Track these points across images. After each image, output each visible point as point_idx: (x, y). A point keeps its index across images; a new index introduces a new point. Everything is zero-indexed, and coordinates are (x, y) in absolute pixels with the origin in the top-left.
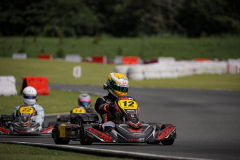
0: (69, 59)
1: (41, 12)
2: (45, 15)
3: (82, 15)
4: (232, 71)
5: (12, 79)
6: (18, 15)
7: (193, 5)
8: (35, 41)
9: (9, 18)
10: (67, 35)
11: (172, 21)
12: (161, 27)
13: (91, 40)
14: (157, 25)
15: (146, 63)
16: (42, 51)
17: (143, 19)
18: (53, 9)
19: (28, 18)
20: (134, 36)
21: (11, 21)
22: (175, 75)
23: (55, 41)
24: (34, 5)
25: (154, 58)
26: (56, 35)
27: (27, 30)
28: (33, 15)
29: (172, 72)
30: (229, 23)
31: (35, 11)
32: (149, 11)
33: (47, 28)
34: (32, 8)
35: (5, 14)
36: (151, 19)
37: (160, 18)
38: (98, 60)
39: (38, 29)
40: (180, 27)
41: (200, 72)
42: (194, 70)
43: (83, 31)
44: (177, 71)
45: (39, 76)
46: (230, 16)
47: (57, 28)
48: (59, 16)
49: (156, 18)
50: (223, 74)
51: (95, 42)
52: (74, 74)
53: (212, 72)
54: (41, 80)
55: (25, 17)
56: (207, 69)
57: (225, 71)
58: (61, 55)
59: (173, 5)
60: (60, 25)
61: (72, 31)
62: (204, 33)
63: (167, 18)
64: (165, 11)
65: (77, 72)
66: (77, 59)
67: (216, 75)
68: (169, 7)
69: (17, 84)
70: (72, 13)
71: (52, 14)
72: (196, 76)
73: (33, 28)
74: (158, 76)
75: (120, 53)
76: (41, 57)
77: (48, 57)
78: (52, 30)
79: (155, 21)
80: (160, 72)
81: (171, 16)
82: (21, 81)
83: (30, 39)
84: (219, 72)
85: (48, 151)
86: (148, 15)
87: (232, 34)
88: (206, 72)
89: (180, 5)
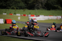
0: (17, 15)
1: (11, 3)
2: (12, 4)
3: (21, 4)
4: (58, 19)
5: (3, 20)
6: (5, 4)
7: (49, 2)
8: (9, 10)
9: (2, 4)
10: (17, 9)
11: (43, 6)
12: (40, 7)
13: (23, 10)
14: (39, 7)
15: (37, 16)
16: (10, 13)
17: (36, 5)
18: (13, 2)
19: (7, 5)
20: (34, 9)
21: (3, 5)
22: (44, 19)
23: (14, 10)
24: (9, 1)
25: (39, 15)
26: (14, 9)
27: (7, 7)
28: (8, 4)
29: (43, 19)
30: (58, 7)
31: (9, 3)
32: (38, 3)
33: (12, 7)
34: (8, 2)
35: (1, 3)
36: (38, 5)
37: (40, 5)
38: (25, 15)
39: (10, 7)
40: (45, 8)
41: (50, 19)
42: (49, 18)
43: (21, 8)
44: (44, 18)
45: (9, 19)
46: (58, 5)
47: (14, 7)
48: (15, 4)
49: (39, 5)
50: (56, 20)
51: (24, 11)
52: (18, 19)
53: (53, 19)
54: (10, 20)
55: (6, 4)
56: (52, 18)
57: (56, 19)
58: (15, 14)
59: (44, 2)
60: (15, 6)
61: (18, 8)
62: (51, 9)
63: (42, 5)
64: (42, 3)
65: (19, 18)
66: (19, 15)
67: (54, 20)
68: (43, 2)
69: (4, 21)
70: (18, 3)
71: (13, 3)
72: (49, 20)
73: (8, 7)
74: (39, 20)
75: (30, 14)
76: (10, 14)
77: (12, 14)
78: (13, 8)
79: (39, 6)
80: (40, 19)
81: (43, 5)
82: (5, 20)
83: (7, 10)
84: (55, 19)
85: (11, 38)
86: (37, 4)
87: (58, 10)
88: (52, 19)
89: (45, 2)
